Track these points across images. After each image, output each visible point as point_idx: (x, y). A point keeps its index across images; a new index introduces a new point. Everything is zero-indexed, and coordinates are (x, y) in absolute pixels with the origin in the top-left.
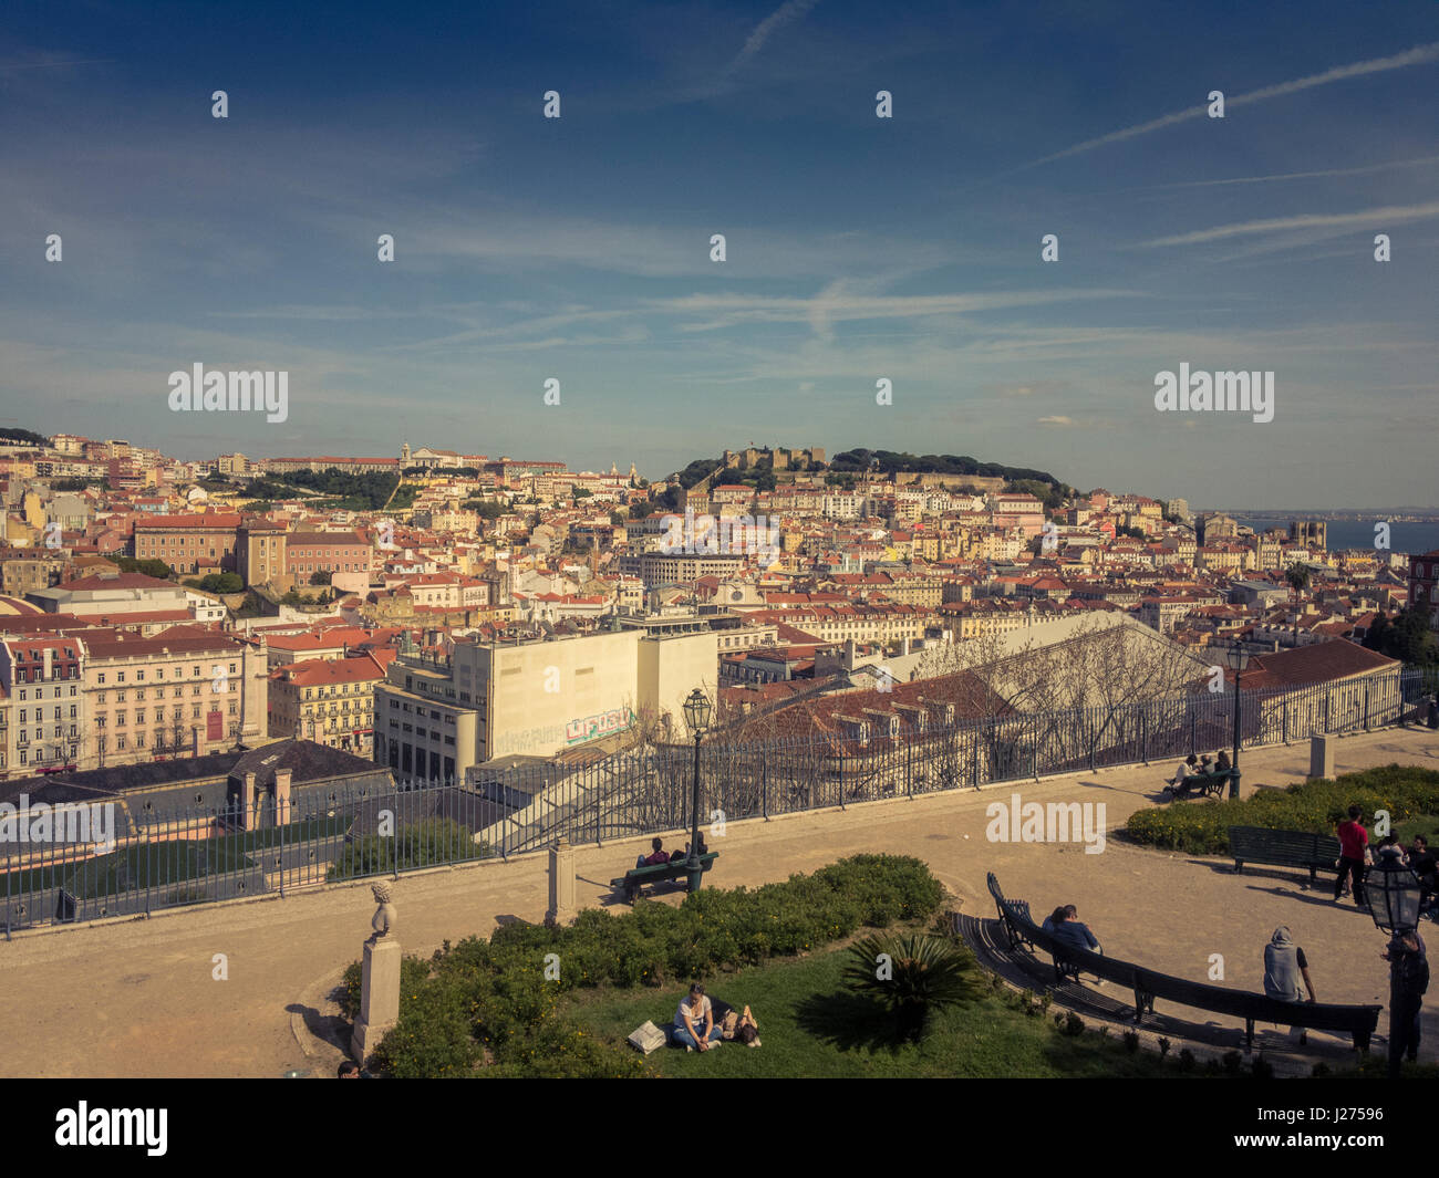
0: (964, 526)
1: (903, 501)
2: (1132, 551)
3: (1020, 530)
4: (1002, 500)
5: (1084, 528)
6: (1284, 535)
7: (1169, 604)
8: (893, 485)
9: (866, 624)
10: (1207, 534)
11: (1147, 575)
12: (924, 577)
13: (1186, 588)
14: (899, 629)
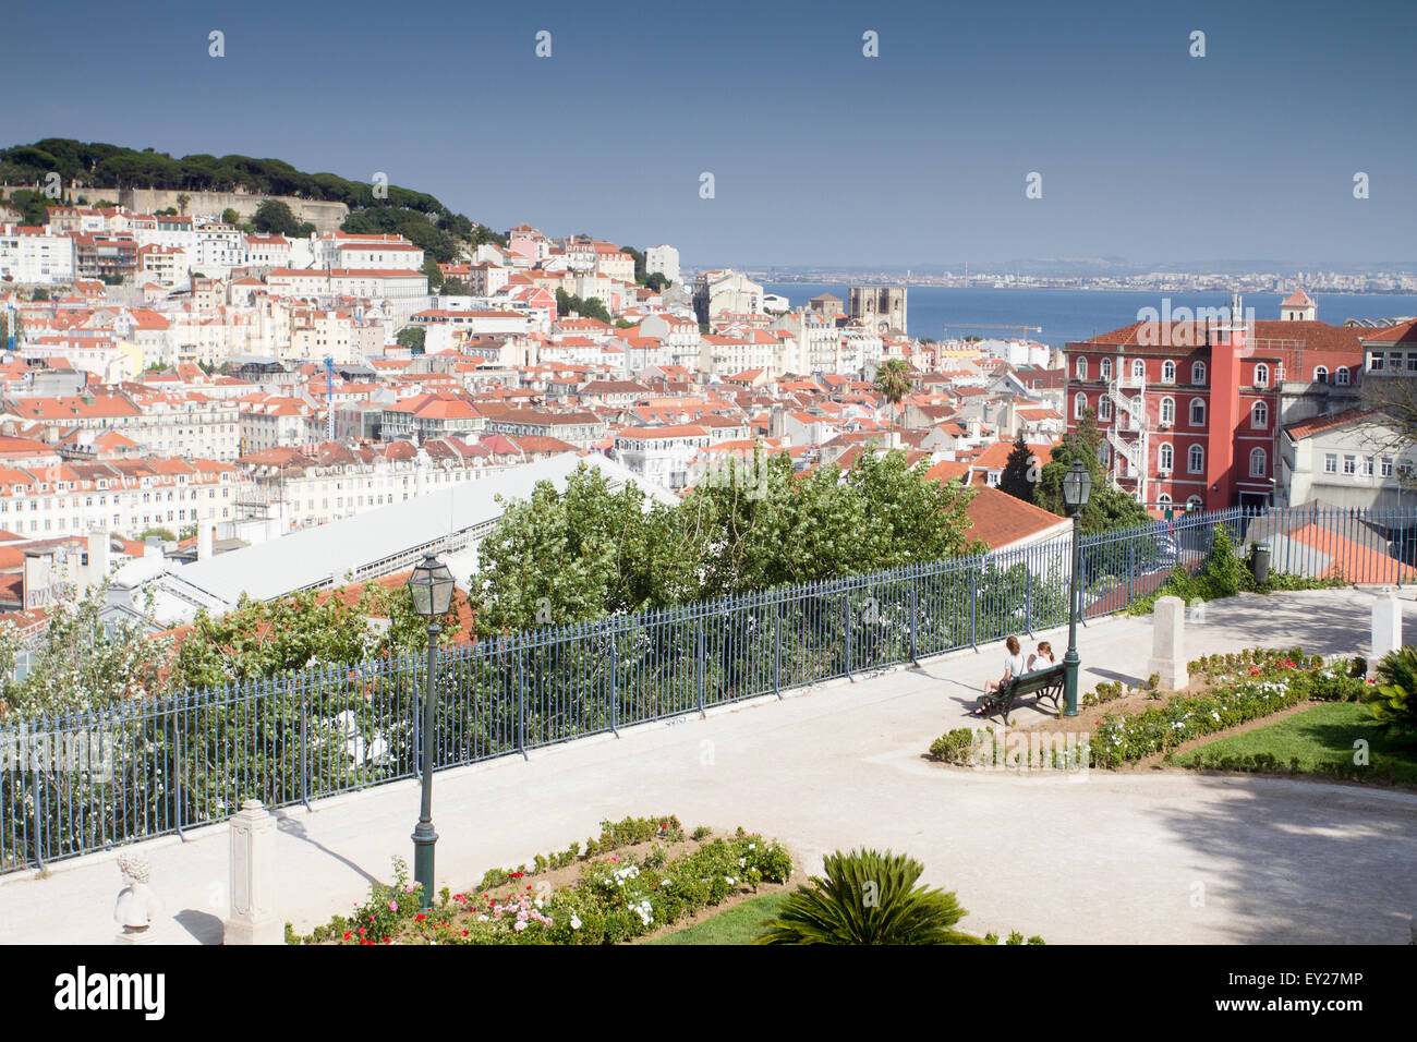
0: (276, 298)
1: (149, 249)
2: (588, 343)
3: (383, 306)
4: (347, 247)
5: (499, 299)
6: (840, 311)
7: (660, 441)
8: (126, 215)
9: (96, 498)
10: (714, 310)
11: (616, 387)
12: (202, 401)
13: (689, 409)
14: (163, 507)
